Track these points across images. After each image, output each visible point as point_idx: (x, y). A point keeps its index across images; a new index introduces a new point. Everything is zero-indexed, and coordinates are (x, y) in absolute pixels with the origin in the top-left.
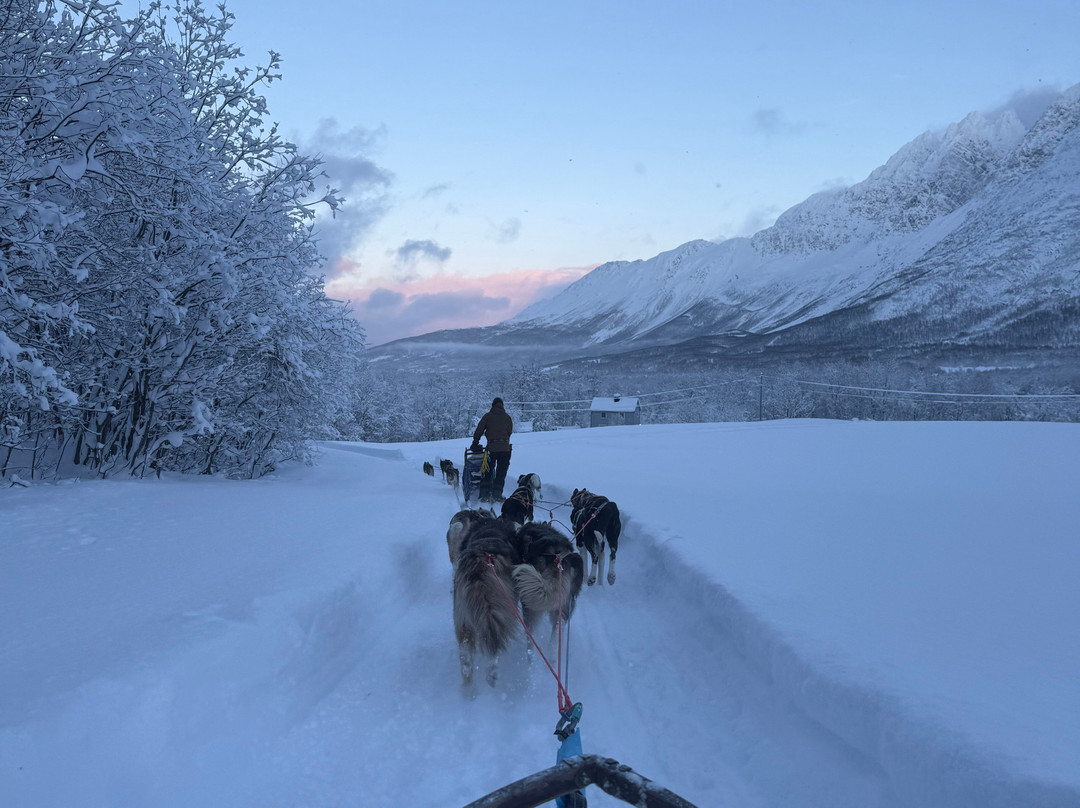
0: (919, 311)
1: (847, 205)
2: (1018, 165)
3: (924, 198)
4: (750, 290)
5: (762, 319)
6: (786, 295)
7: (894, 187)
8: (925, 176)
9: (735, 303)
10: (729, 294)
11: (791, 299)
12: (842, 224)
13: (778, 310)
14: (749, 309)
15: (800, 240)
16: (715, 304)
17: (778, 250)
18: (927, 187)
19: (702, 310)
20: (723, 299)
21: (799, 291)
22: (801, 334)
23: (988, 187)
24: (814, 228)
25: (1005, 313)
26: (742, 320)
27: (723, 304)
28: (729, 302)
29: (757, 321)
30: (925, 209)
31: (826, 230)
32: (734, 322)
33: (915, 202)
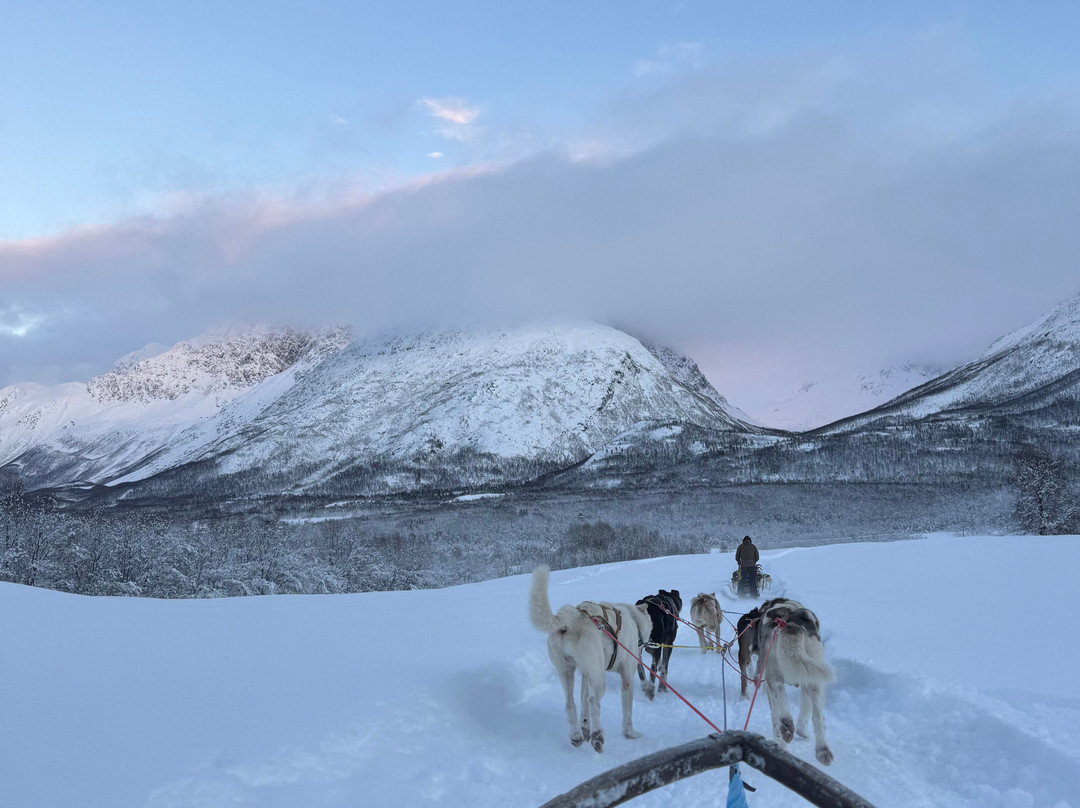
0: (260, 465)
1: (185, 357)
2: (334, 336)
3: (257, 357)
4: (88, 436)
5: (103, 467)
6: (127, 444)
7: (229, 344)
8: (257, 336)
9: (72, 450)
10: (65, 442)
11: (132, 448)
12: (180, 375)
13: (119, 459)
14: (87, 457)
15: (140, 388)
16: (49, 451)
17: (116, 397)
18: (258, 346)
19: (35, 457)
20: (58, 447)
21: (141, 440)
22: (153, 488)
23: (310, 353)
24: (153, 377)
25: (329, 467)
26: (81, 469)
27: (58, 451)
28: (65, 450)
29: (98, 470)
30: (258, 366)
31: (165, 380)
32: (71, 471)
33: (248, 359)
